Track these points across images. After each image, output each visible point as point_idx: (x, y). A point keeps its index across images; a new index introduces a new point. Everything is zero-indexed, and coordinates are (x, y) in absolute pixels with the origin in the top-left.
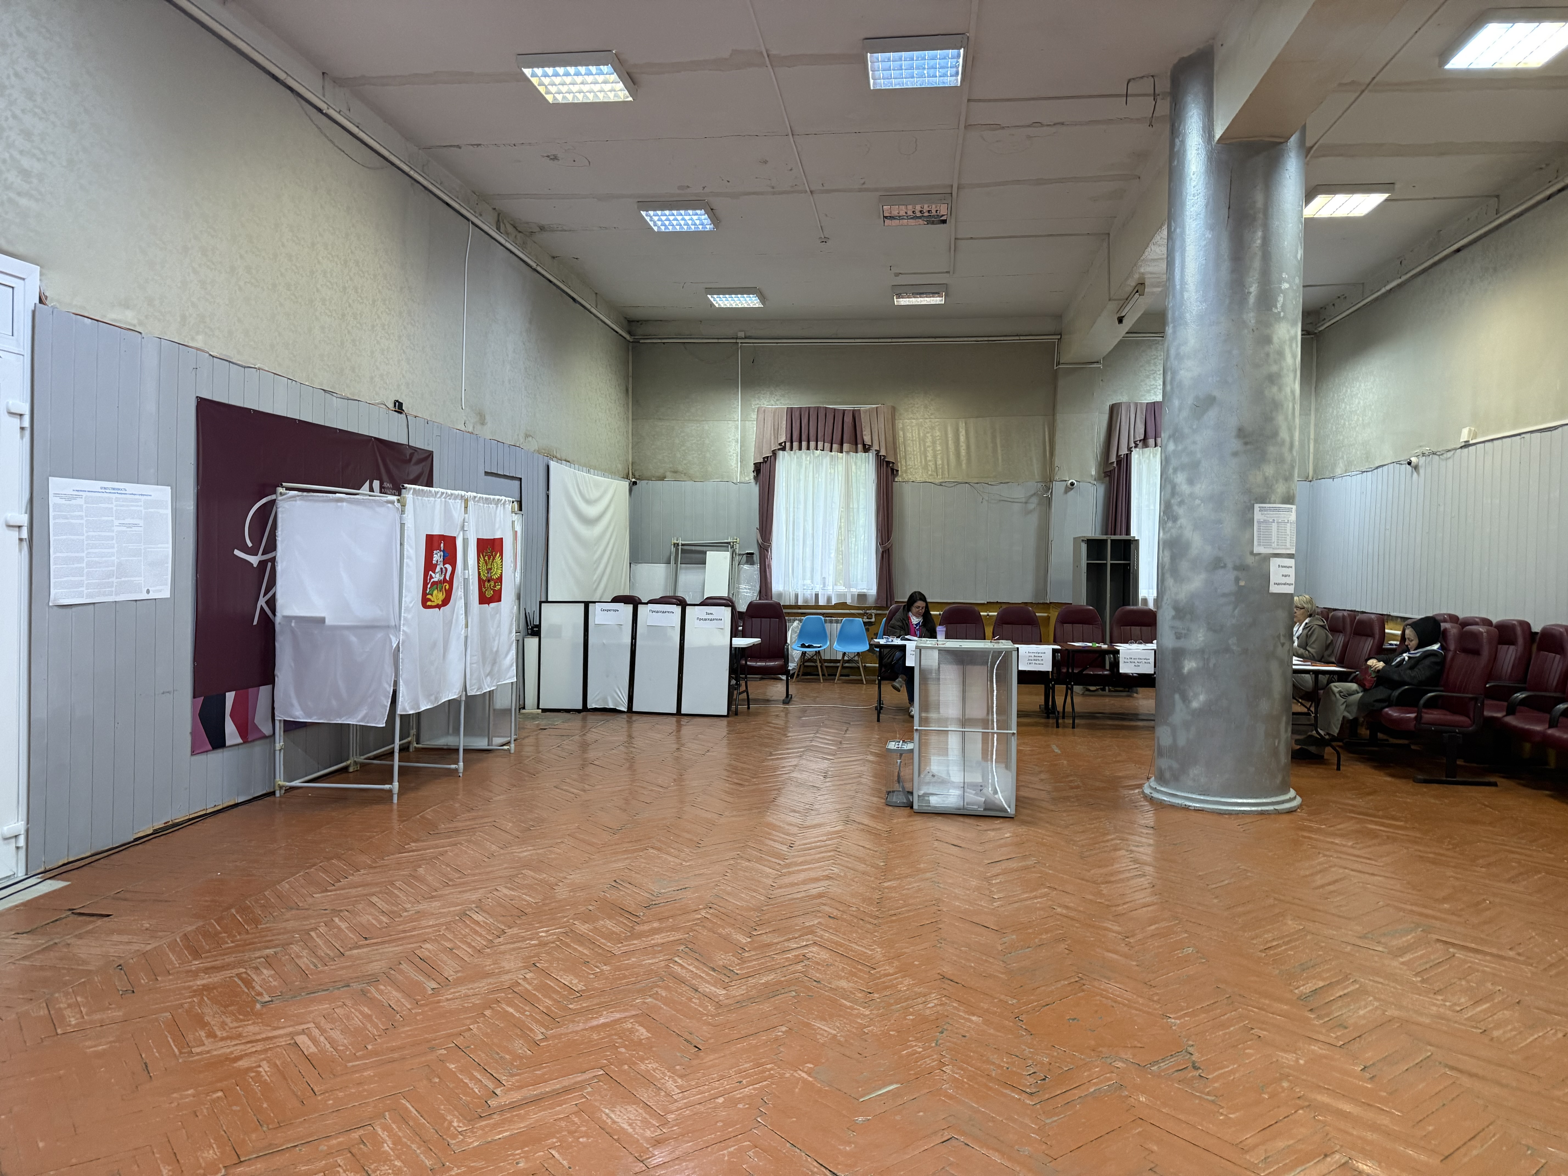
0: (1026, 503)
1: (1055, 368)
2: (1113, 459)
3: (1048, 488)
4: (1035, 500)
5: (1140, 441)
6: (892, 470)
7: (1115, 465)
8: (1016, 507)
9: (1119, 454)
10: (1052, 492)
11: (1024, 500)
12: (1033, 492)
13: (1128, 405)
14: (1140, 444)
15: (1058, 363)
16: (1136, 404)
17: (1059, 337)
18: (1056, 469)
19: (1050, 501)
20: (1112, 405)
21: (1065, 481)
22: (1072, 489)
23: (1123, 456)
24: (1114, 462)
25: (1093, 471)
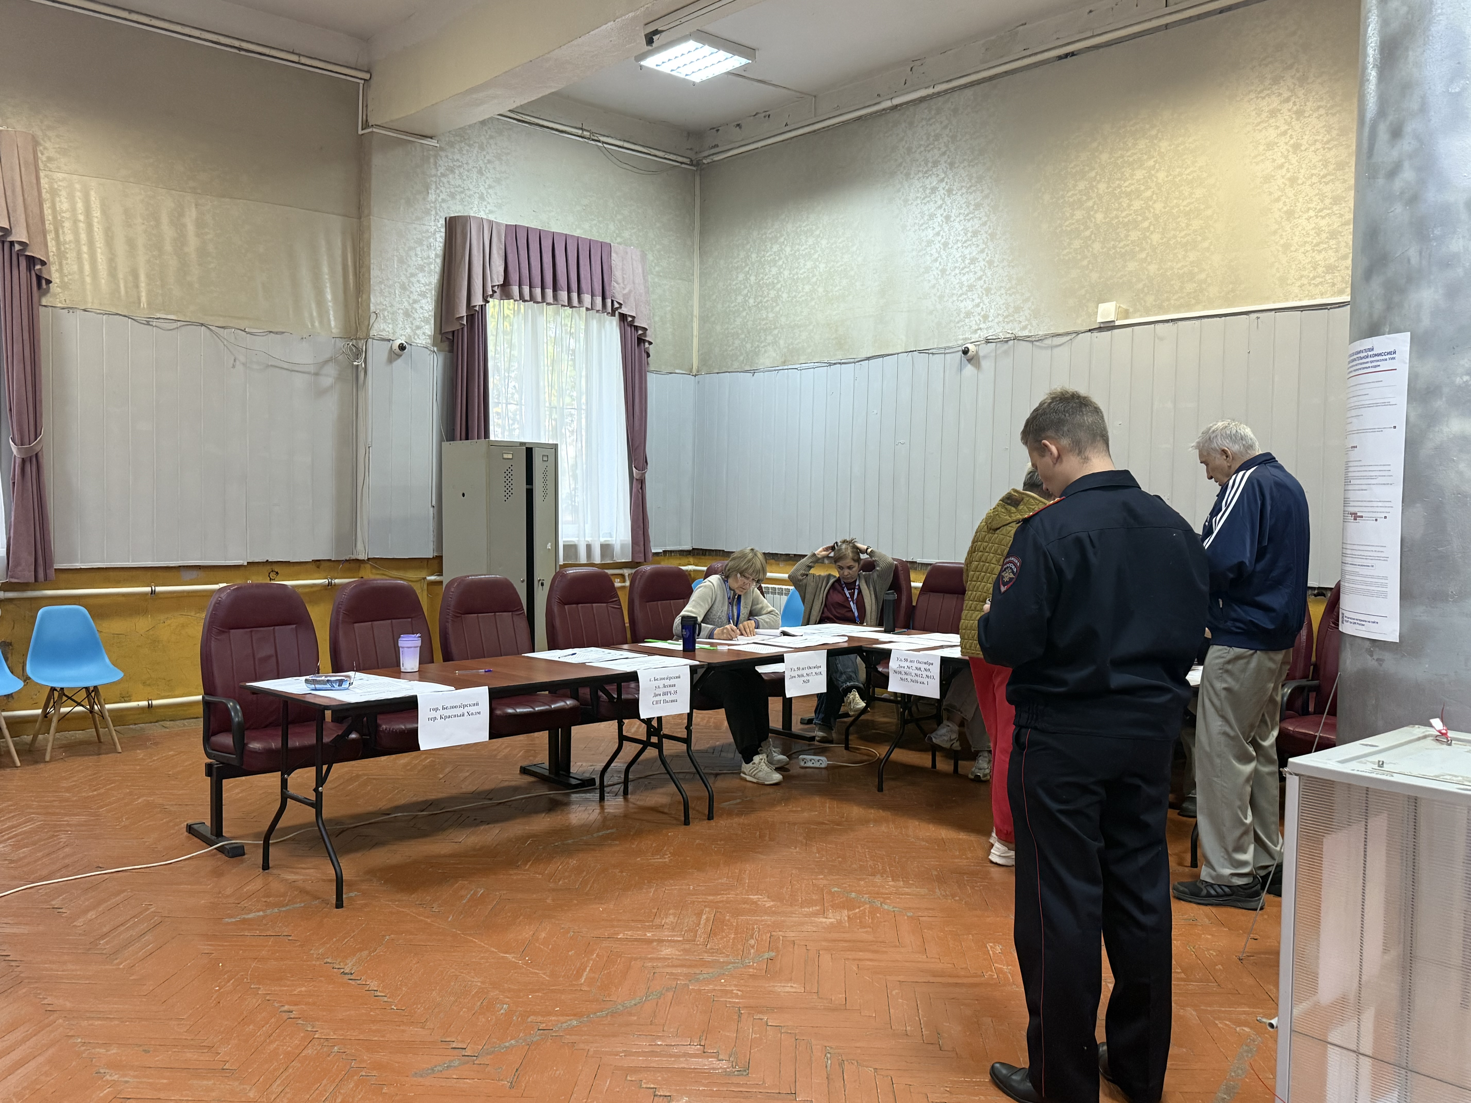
0: (316, 374)
1: (360, 132)
2: (463, 312)
3: (357, 353)
4: (331, 372)
5: (499, 287)
7: (465, 322)
8: (299, 381)
9: (473, 304)
10: (366, 358)
11: (312, 369)
12: (327, 356)
13: (480, 221)
14: (499, 292)
15: (366, 125)
16: (491, 222)
17: (367, 76)
18: (373, 317)
19: (362, 375)
20: (451, 218)
21: (389, 340)
22: (400, 356)
23: (477, 308)
24: (463, 317)
25: (429, 329)
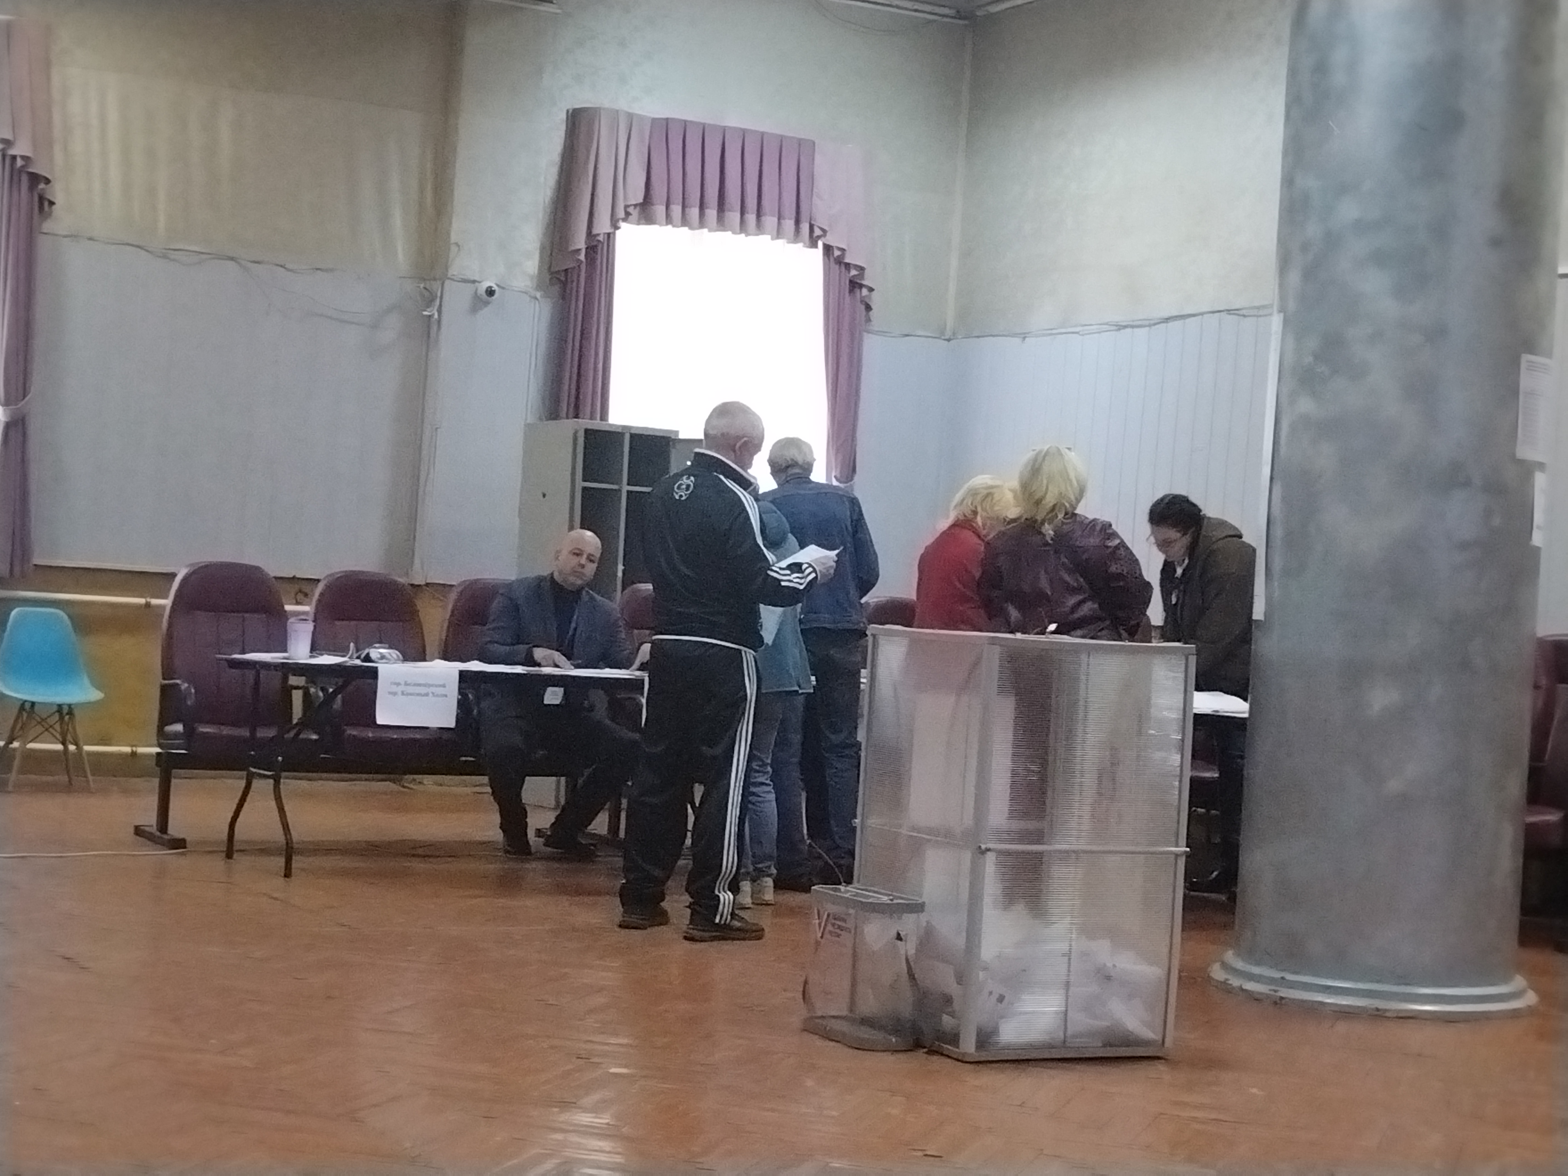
0: (374, 326)
2: (580, 242)
3: (429, 299)
4: (395, 322)
5: (635, 206)
6: (41, 199)
7: (582, 257)
8: (351, 336)
9: (595, 232)
10: (440, 306)
11: (368, 319)
12: (390, 302)
13: (615, 114)
14: (635, 213)
16: (630, 116)
18: (454, 249)
19: (434, 328)
20: (575, 110)
21: (474, 282)
22: (487, 303)
23: (601, 238)
24: (580, 250)
25: (532, 265)
